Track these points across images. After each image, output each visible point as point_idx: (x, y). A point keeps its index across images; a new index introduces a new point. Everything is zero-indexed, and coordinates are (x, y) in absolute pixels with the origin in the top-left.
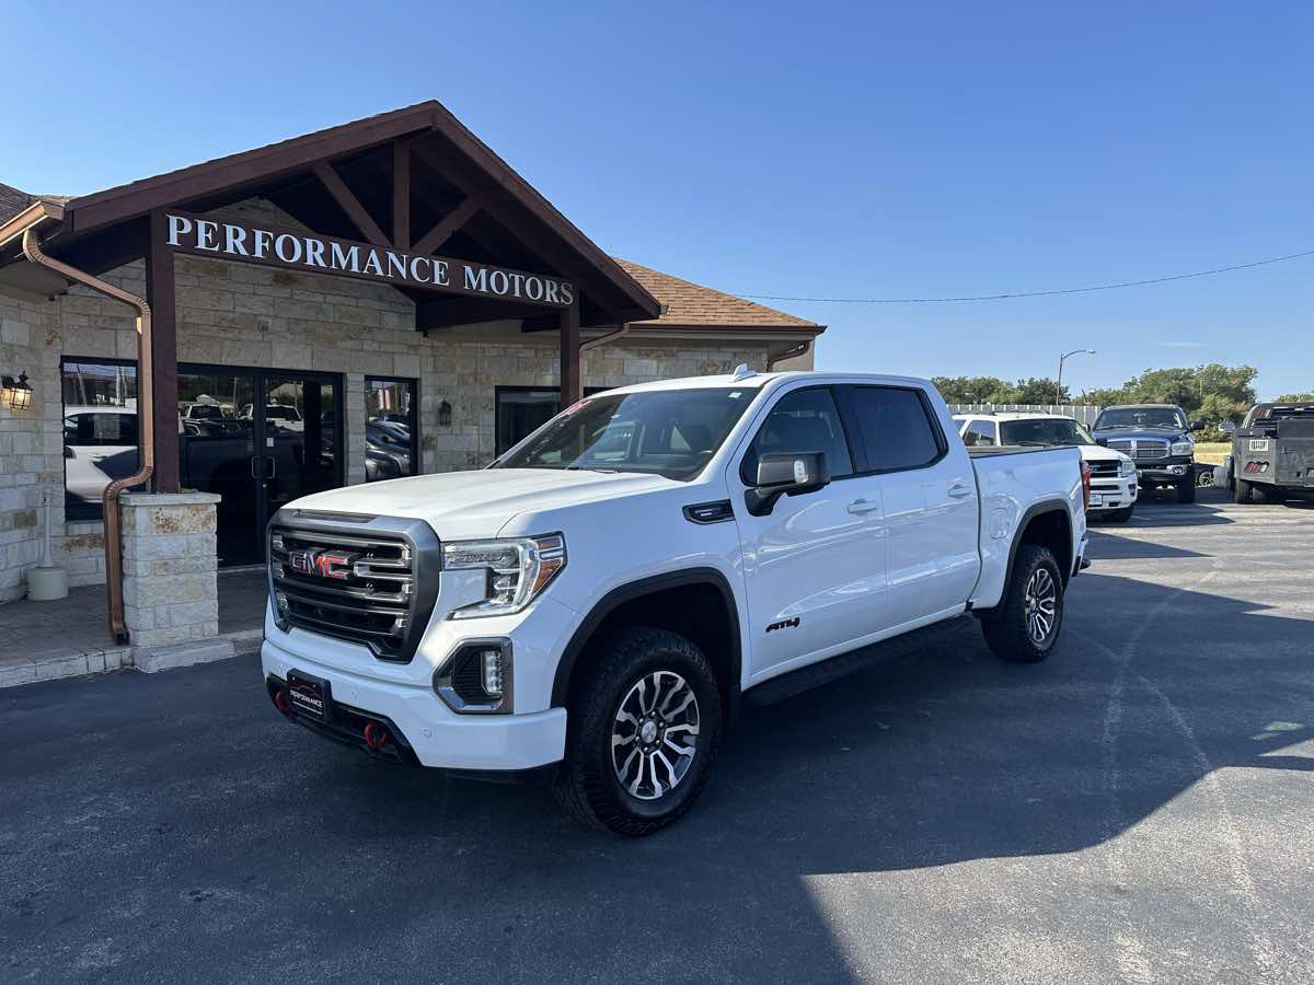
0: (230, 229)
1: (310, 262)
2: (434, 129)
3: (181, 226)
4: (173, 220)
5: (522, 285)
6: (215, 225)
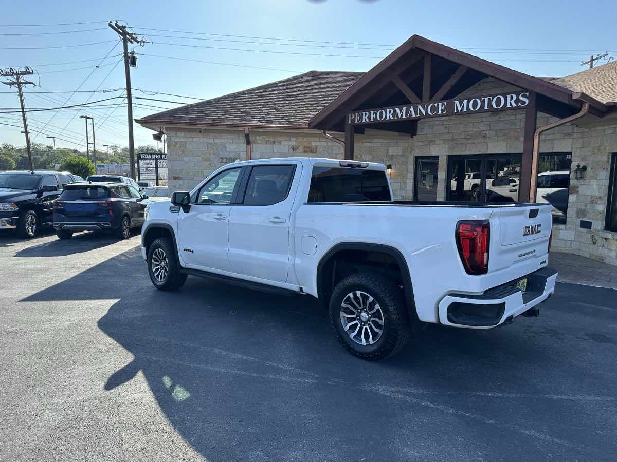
0: (364, 113)
1: (388, 118)
2: (414, 48)
3: (351, 117)
5: (490, 102)
6: (360, 113)
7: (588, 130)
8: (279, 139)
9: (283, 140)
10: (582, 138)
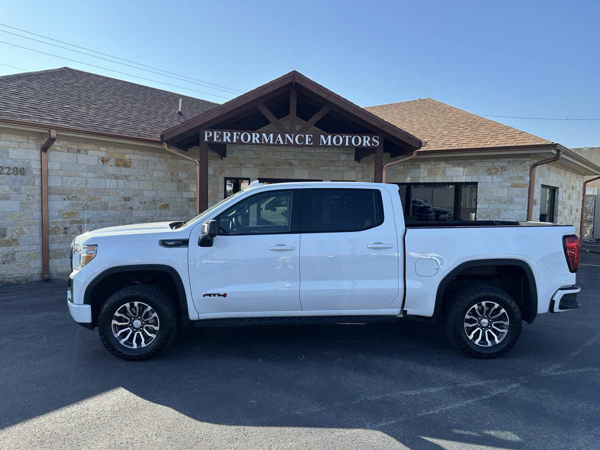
0: (225, 133)
1: (254, 142)
2: (294, 82)
3: (208, 134)
4: (206, 133)
6: (220, 132)
7: (366, 166)
8: (84, 147)
9: (90, 150)
10: (362, 171)
